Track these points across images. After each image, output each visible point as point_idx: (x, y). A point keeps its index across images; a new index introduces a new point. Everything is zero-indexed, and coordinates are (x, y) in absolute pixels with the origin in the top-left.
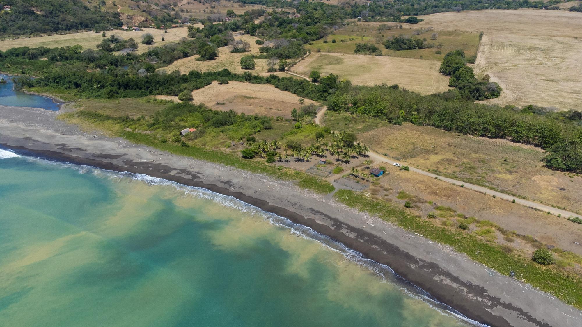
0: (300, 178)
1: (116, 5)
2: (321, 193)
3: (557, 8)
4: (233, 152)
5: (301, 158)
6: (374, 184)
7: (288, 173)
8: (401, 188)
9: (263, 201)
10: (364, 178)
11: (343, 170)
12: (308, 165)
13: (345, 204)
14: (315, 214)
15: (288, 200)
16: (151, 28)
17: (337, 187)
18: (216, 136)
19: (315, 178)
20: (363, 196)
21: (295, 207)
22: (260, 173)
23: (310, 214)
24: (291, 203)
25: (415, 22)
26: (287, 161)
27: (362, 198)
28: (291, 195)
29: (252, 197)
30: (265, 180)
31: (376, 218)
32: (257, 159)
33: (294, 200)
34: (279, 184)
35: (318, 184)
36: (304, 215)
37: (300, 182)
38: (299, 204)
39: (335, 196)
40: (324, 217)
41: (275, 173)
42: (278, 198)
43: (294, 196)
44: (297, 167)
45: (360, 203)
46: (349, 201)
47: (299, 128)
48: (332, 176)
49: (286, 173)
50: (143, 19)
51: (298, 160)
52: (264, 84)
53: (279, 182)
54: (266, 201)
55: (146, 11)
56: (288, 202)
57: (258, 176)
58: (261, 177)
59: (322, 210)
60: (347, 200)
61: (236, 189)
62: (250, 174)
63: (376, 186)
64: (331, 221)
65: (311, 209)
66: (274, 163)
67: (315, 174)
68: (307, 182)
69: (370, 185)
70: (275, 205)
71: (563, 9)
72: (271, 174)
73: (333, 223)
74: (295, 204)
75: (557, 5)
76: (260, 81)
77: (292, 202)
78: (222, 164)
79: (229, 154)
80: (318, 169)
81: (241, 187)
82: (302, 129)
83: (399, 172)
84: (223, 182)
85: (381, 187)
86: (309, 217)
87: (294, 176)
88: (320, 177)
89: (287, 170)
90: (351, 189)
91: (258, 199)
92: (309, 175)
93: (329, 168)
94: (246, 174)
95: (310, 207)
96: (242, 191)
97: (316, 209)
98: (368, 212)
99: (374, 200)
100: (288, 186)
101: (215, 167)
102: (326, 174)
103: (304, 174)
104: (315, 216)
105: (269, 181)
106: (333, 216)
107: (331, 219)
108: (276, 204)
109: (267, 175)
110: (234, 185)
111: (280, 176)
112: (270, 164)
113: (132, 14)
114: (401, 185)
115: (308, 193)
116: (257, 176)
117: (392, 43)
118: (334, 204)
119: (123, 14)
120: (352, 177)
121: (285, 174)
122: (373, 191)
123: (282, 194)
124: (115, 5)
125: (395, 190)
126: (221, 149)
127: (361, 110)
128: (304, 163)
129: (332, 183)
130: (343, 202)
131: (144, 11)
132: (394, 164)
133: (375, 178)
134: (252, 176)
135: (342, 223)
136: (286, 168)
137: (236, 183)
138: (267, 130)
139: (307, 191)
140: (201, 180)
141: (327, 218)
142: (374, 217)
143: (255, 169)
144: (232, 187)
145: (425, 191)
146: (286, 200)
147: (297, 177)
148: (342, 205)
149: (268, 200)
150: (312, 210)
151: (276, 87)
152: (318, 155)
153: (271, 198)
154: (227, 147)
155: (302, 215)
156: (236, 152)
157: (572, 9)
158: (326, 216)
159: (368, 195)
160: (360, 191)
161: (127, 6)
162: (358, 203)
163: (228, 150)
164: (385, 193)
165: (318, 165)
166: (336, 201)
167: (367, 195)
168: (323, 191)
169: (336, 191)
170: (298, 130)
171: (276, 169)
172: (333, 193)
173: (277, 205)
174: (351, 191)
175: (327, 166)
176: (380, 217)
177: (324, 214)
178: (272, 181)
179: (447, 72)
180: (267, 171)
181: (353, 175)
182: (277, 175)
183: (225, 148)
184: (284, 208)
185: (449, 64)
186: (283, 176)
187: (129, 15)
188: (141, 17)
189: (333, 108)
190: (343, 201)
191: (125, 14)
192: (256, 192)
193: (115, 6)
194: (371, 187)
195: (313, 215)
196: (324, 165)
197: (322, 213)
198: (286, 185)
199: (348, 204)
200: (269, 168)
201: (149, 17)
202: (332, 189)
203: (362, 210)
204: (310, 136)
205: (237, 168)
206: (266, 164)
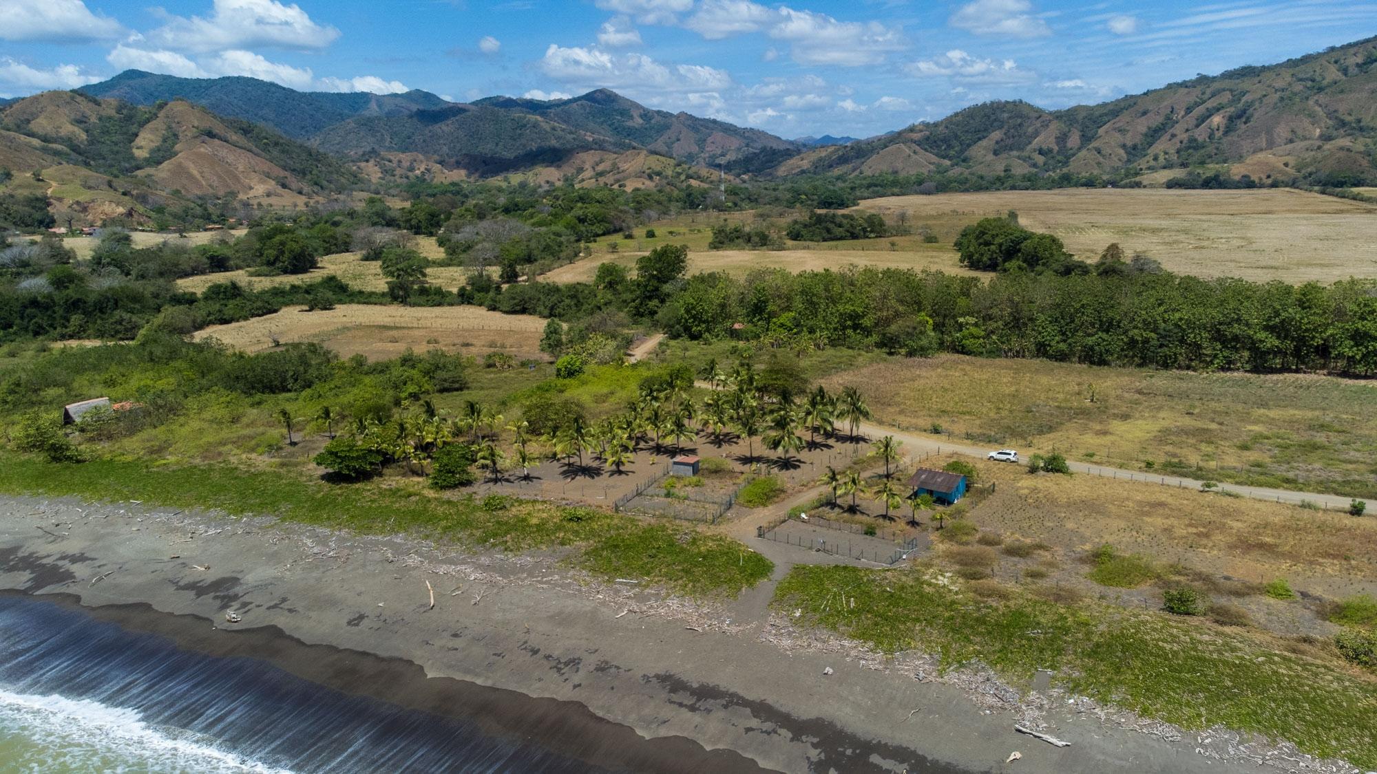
0: (593, 533)
1: (42, 180)
2: (704, 592)
3: (1138, 185)
4: (283, 465)
5: (587, 459)
6: (950, 534)
7: (534, 521)
8: (1083, 540)
9: (391, 660)
10: (891, 512)
11: (783, 491)
12: (622, 487)
13: (852, 637)
14: (692, 708)
15: (534, 640)
16: (143, 231)
17: (781, 559)
18: (227, 417)
19: (664, 528)
20: (927, 589)
21: (576, 679)
22: (393, 531)
23: (668, 712)
24: (548, 657)
25: (839, 205)
26: (527, 478)
27: (923, 599)
28: (551, 618)
29: (332, 649)
30: (413, 560)
31: (1055, 692)
32: (392, 480)
33: (563, 643)
34: (485, 568)
35: (682, 550)
36: (630, 720)
37: (594, 553)
38: (591, 661)
39: (780, 599)
40: (754, 723)
41: (467, 524)
42: (477, 640)
43: (563, 619)
44: (574, 496)
45: (929, 623)
46: (867, 620)
47: (571, 373)
48: (739, 516)
49: (524, 520)
50: (121, 210)
51: (573, 471)
52: (451, 304)
53: (484, 560)
54: (410, 663)
55: (134, 192)
56: (535, 652)
57: (385, 544)
58: (397, 549)
59: (726, 679)
60: (851, 612)
61: (251, 616)
62: (341, 540)
63: (965, 538)
64: (796, 738)
65: (664, 679)
66: (465, 491)
67: (663, 516)
68: (628, 547)
69: (933, 536)
70: (458, 676)
71: (1152, 186)
72: (446, 529)
73: (814, 754)
74: (574, 663)
75: (1138, 179)
76: (437, 298)
77: (556, 654)
78: (213, 512)
79: (264, 473)
80: (668, 495)
81: (284, 600)
82: (583, 377)
83: (1027, 483)
84: (191, 586)
85: (985, 541)
86: (663, 732)
87: (559, 528)
88: (686, 524)
89: (525, 509)
90: (851, 563)
91: (364, 654)
92: (632, 521)
93: (719, 490)
94: (323, 541)
95: (660, 668)
96: (282, 620)
97: (692, 674)
98: (993, 664)
99: (993, 602)
100: (531, 575)
101: (177, 524)
102: (712, 510)
103: (612, 518)
104: (697, 718)
105: (432, 559)
106: (805, 710)
107: (799, 728)
108: (467, 671)
109: (427, 537)
110: (247, 599)
111: (495, 535)
112: (447, 495)
113: (87, 200)
114: (1070, 525)
115: (641, 598)
116: (376, 544)
117: (805, 226)
118: (786, 643)
119: (60, 200)
120: (834, 514)
121: (521, 525)
122: (961, 563)
123: (499, 616)
124: (39, 180)
125: (1060, 551)
126: (234, 460)
127: (782, 325)
128: (603, 480)
129: (753, 544)
130: (834, 627)
131: (124, 194)
132: (994, 454)
133: (940, 508)
134: (352, 547)
135: (868, 747)
136: (521, 502)
137: (263, 586)
138: (446, 394)
139: (634, 586)
140: (73, 589)
141: (768, 726)
142: (1041, 690)
143: (366, 520)
144: (236, 605)
145: (1204, 541)
146: (524, 646)
147: (576, 533)
148: (834, 643)
149: (418, 655)
150: (672, 684)
151: (493, 308)
152: (659, 449)
153: (438, 643)
154: (260, 450)
155: (619, 719)
156: (296, 465)
157: (1171, 185)
158: (761, 710)
159: (946, 580)
160: (896, 566)
161: (78, 182)
162: (917, 620)
163: (263, 461)
164: (1023, 565)
165: (665, 482)
166: (796, 622)
167: (942, 581)
168: (716, 581)
169: (781, 572)
170: (567, 381)
171: (476, 508)
172: (766, 586)
173: (468, 678)
174: (855, 570)
175: (705, 481)
176: (1075, 688)
177: (745, 703)
178: (451, 562)
179: (985, 259)
180: (433, 519)
181: (832, 504)
182: (478, 533)
183: (254, 456)
184: (512, 687)
185: (987, 237)
186: (507, 533)
187: (78, 203)
188: (114, 205)
189: (687, 329)
190: (831, 619)
191: (65, 201)
192: (362, 617)
193: (40, 183)
194: (942, 548)
195: (686, 714)
196: (695, 479)
197: (733, 701)
198: (522, 569)
199: (863, 636)
200: (440, 510)
201: (140, 208)
202: (758, 567)
203: (950, 659)
204: (618, 395)
205: (283, 520)
206: (431, 494)
